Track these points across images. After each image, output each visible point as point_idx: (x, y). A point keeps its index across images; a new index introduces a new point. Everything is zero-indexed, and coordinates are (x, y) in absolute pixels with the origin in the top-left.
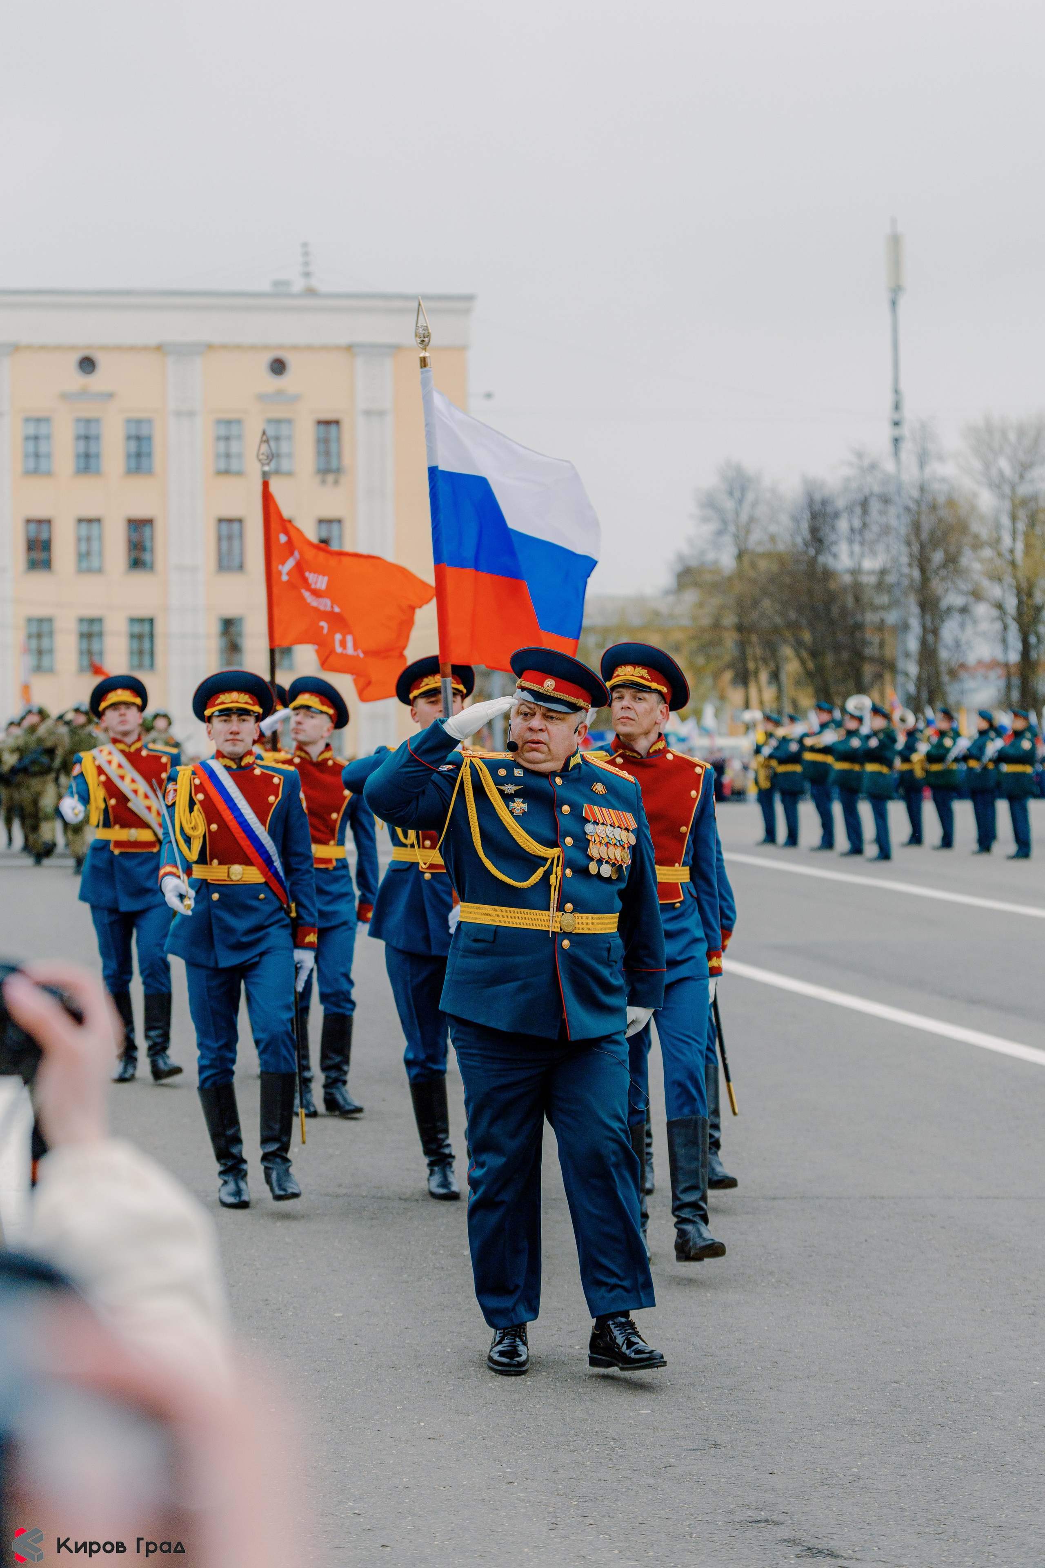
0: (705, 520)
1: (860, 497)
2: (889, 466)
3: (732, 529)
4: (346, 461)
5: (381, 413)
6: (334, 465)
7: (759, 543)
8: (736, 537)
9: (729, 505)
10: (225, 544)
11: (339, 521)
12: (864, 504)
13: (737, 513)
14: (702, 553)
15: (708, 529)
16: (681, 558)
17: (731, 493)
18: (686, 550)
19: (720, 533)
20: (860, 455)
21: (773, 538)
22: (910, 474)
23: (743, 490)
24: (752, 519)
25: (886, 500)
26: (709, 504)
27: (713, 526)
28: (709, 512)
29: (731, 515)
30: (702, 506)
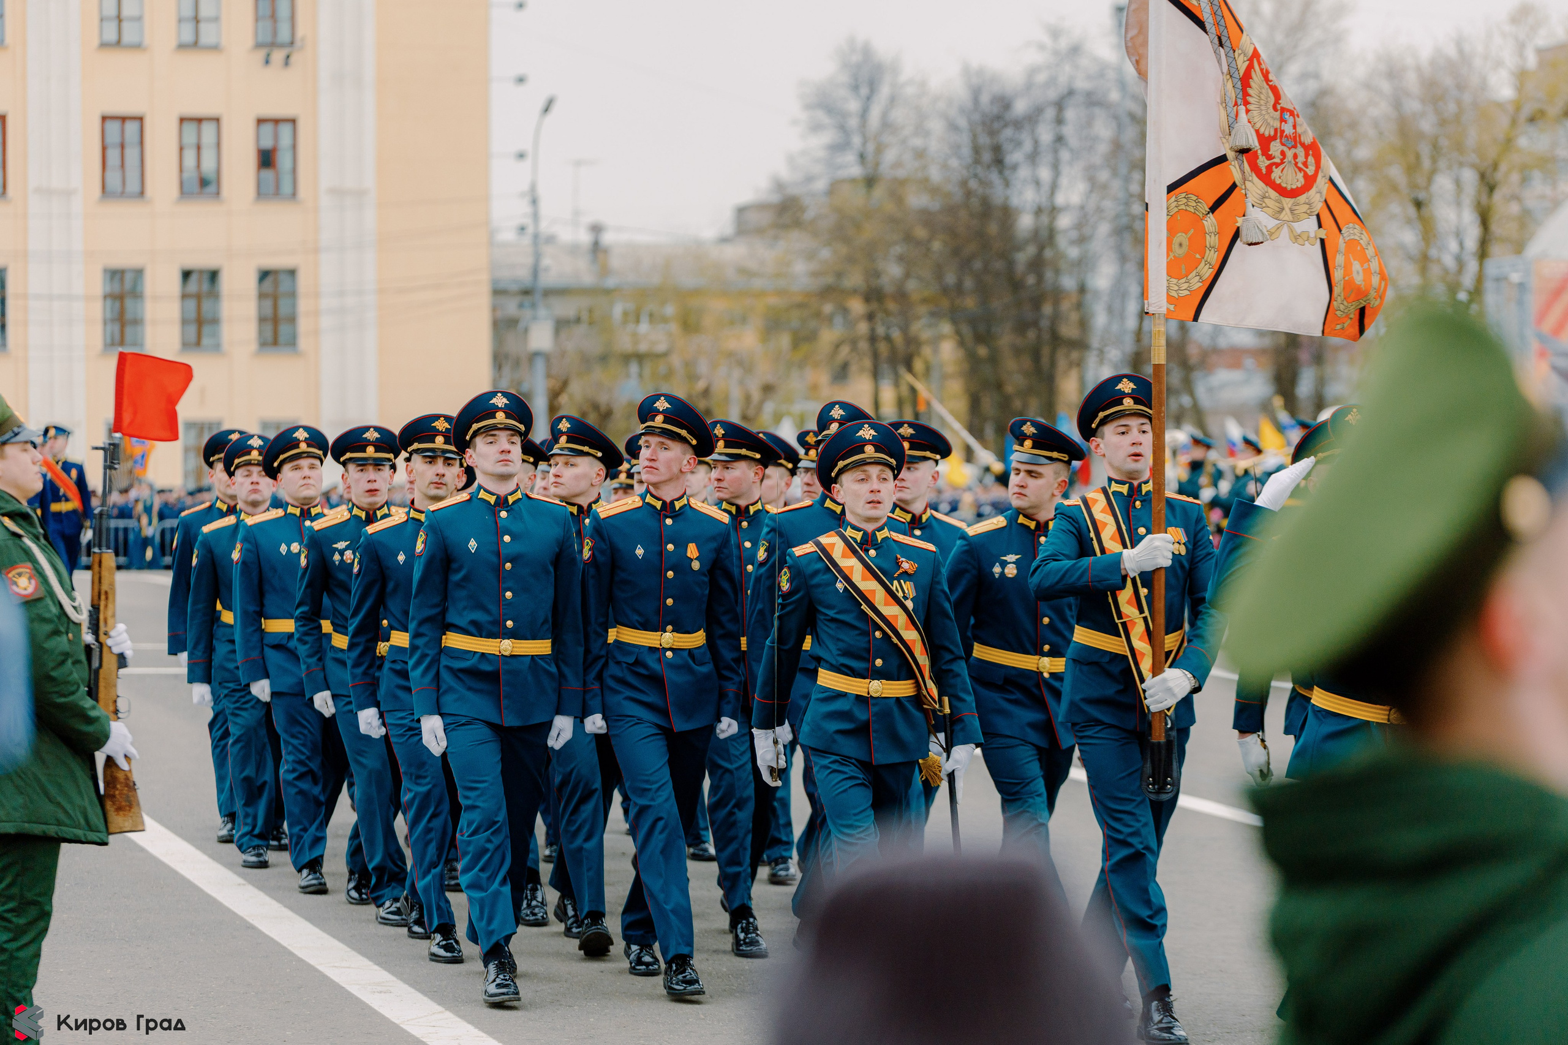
0: (816, 128)
1: (1052, 94)
3: (857, 140)
4: (301, 32)
6: (284, 36)
7: (898, 164)
8: (861, 153)
9: (851, 105)
10: (113, 155)
11: (293, 122)
12: (1060, 105)
13: (864, 121)
15: (820, 142)
16: (779, 186)
17: (854, 88)
18: (785, 173)
19: (837, 148)
21: (920, 154)
23: (873, 82)
24: (886, 125)
25: (1093, 100)
26: (822, 103)
27: (827, 137)
28: (821, 116)
29: (853, 122)
30: (808, 107)
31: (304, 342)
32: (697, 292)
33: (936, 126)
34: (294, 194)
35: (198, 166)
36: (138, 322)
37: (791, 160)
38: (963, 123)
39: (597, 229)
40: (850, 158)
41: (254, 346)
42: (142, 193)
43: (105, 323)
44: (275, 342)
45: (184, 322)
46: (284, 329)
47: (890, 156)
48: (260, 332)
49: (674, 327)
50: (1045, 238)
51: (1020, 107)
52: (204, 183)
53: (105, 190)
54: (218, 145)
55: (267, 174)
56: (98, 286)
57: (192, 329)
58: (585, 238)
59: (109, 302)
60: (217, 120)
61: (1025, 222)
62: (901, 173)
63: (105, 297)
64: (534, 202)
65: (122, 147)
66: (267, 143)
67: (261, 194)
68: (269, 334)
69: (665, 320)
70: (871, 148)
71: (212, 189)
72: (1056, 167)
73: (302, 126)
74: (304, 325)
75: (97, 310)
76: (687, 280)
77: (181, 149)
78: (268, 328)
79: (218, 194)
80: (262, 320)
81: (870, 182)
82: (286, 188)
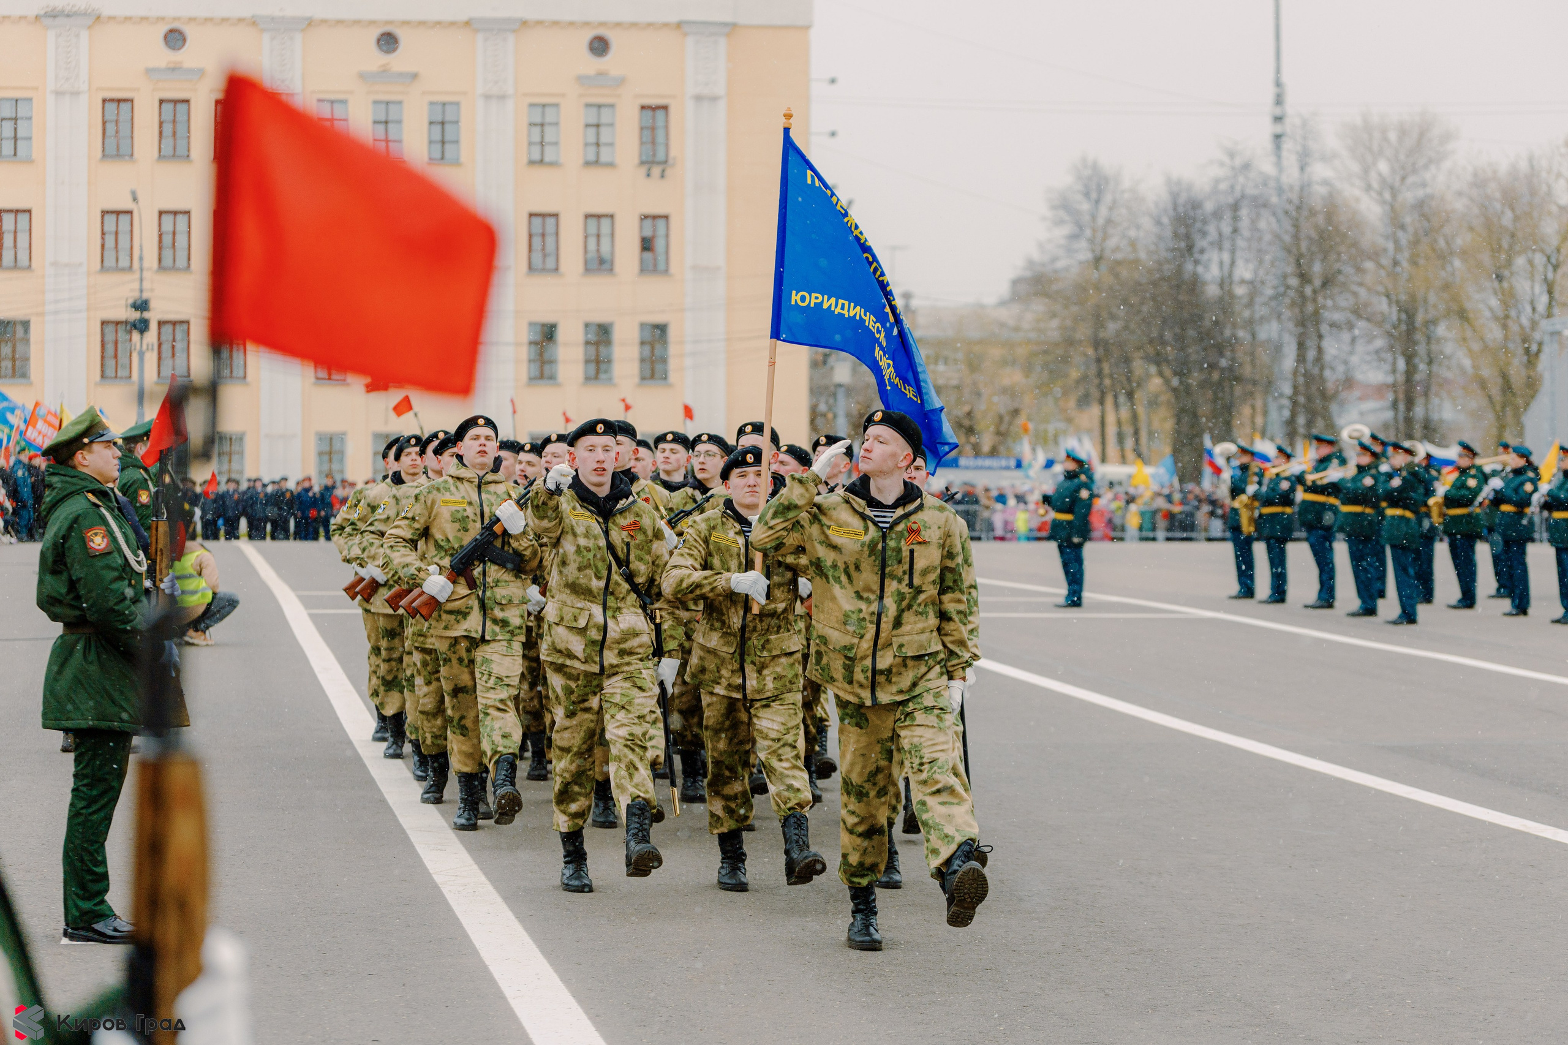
0: (1059, 222)
1: (1231, 200)
2: (1267, 166)
3: (1088, 233)
4: (673, 153)
5: (714, 99)
6: (661, 156)
7: (1117, 249)
8: (1091, 241)
9: (1084, 207)
10: (537, 241)
11: (666, 217)
12: (1235, 207)
13: (1094, 218)
14: (1054, 259)
15: (1061, 233)
16: (1031, 263)
17: (1087, 195)
18: (1036, 256)
19: (1074, 237)
20: (1232, 155)
21: (1133, 244)
22: (1291, 175)
23: (1100, 192)
24: (1109, 221)
25: (1260, 204)
26: (1063, 205)
27: (1066, 230)
28: (1062, 214)
29: (1086, 218)
30: (1054, 208)
31: (673, 377)
32: (980, 342)
33: (1147, 223)
34: (666, 271)
35: (598, 251)
36: (552, 362)
37: (1040, 246)
38: (1165, 220)
40: (1083, 244)
41: (637, 380)
42: (557, 269)
43: (530, 361)
44: (652, 376)
45: (587, 362)
46: (659, 367)
47: (1112, 243)
48: (641, 371)
49: (963, 367)
50: (1226, 303)
51: (1209, 206)
52: (601, 261)
53: (531, 268)
54: (612, 235)
55: (648, 255)
56: (525, 336)
57: (592, 367)
59: (533, 347)
60: (612, 216)
61: (1212, 291)
62: (1119, 256)
63: (531, 343)
65: (543, 235)
66: (648, 233)
67: (644, 270)
68: (648, 373)
69: (956, 362)
70: (1099, 235)
71: (605, 266)
72: (1233, 252)
73: (673, 221)
74: (673, 364)
75: (524, 352)
76: (973, 333)
77: (586, 237)
78: (648, 366)
79: (611, 270)
80: (642, 360)
81: (1097, 260)
82: (661, 266)
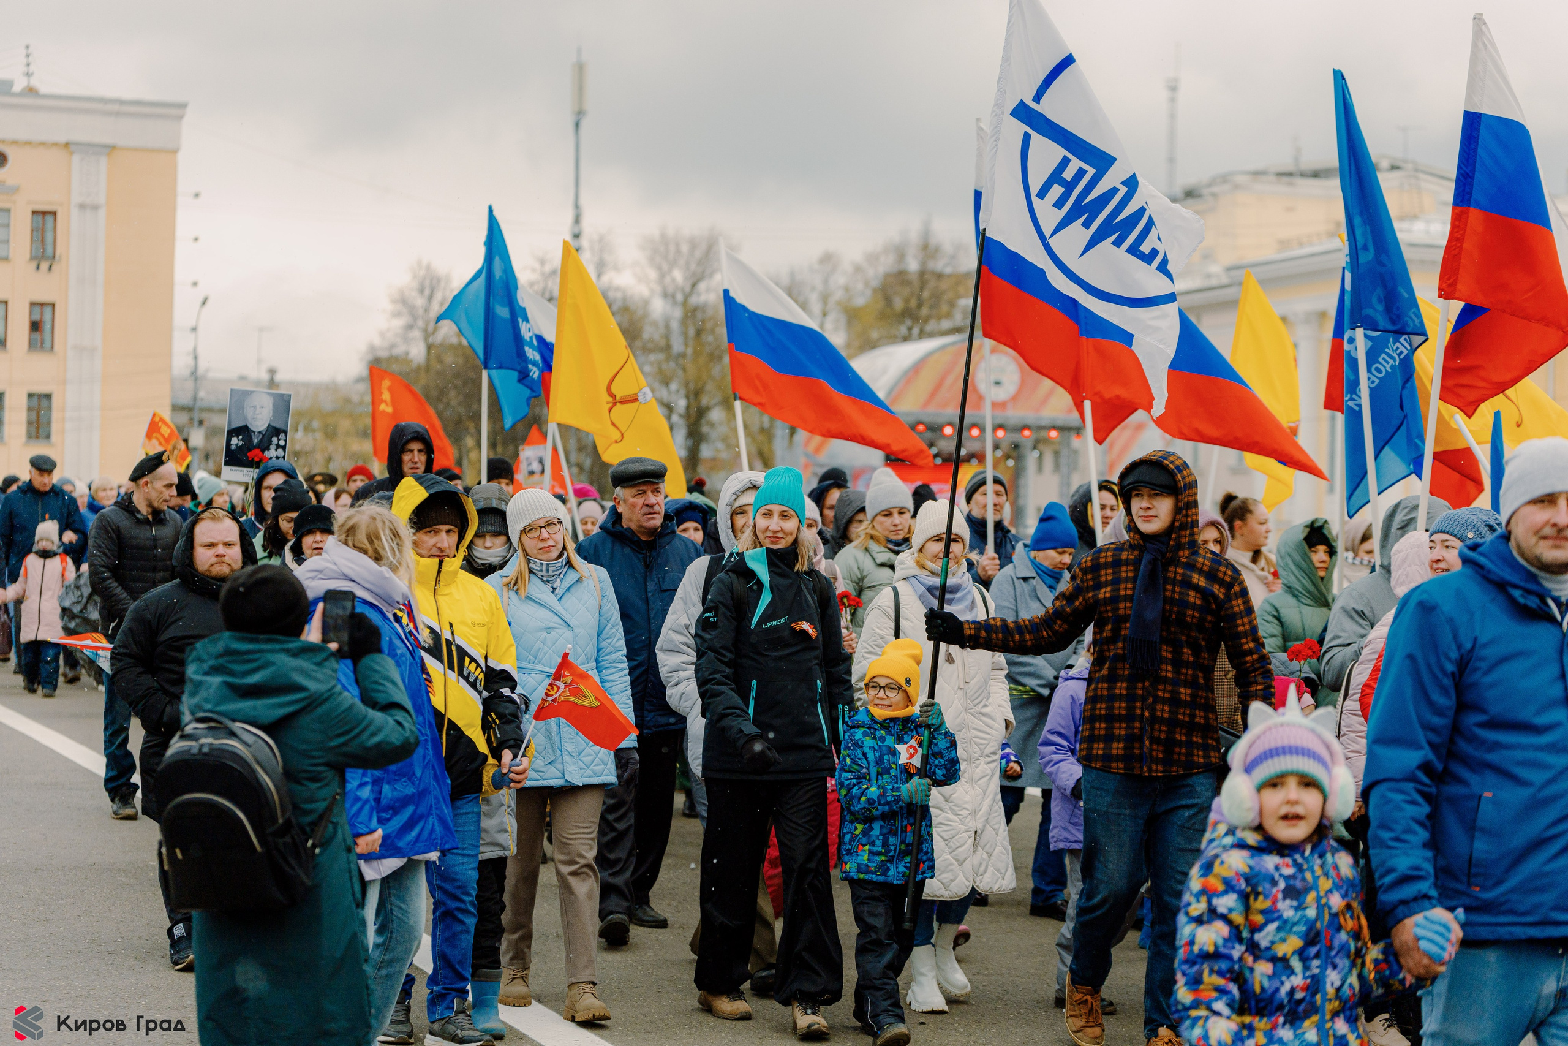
0: (397, 315)
3: (420, 323)
4: (61, 249)
5: (94, 208)
6: (49, 252)
8: (425, 332)
9: (420, 302)
11: (52, 305)
13: (426, 310)
14: (392, 346)
15: (399, 323)
16: (372, 349)
17: (421, 292)
18: (377, 341)
19: (410, 327)
23: (432, 287)
26: (402, 300)
27: (403, 321)
28: (400, 308)
29: (421, 312)
30: (394, 302)
31: (55, 437)
32: (333, 413)
34: (52, 348)
37: (382, 334)
39: (272, 372)
40: (417, 334)
41: (24, 439)
44: (38, 436)
46: (43, 429)
48: (28, 432)
49: (319, 435)
55: (36, 336)
58: (265, 376)
64: (196, 358)
66: (36, 318)
67: (31, 347)
68: (34, 433)
69: (314, 431)
73: (58, 308)
74: (55, 426)
76: (328, 406)
78: (34, 428)
80: (29, 423)
81: (430, 349)
82: (47, 344)
